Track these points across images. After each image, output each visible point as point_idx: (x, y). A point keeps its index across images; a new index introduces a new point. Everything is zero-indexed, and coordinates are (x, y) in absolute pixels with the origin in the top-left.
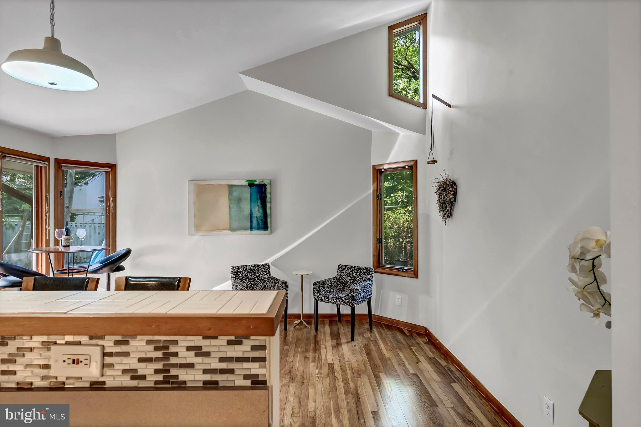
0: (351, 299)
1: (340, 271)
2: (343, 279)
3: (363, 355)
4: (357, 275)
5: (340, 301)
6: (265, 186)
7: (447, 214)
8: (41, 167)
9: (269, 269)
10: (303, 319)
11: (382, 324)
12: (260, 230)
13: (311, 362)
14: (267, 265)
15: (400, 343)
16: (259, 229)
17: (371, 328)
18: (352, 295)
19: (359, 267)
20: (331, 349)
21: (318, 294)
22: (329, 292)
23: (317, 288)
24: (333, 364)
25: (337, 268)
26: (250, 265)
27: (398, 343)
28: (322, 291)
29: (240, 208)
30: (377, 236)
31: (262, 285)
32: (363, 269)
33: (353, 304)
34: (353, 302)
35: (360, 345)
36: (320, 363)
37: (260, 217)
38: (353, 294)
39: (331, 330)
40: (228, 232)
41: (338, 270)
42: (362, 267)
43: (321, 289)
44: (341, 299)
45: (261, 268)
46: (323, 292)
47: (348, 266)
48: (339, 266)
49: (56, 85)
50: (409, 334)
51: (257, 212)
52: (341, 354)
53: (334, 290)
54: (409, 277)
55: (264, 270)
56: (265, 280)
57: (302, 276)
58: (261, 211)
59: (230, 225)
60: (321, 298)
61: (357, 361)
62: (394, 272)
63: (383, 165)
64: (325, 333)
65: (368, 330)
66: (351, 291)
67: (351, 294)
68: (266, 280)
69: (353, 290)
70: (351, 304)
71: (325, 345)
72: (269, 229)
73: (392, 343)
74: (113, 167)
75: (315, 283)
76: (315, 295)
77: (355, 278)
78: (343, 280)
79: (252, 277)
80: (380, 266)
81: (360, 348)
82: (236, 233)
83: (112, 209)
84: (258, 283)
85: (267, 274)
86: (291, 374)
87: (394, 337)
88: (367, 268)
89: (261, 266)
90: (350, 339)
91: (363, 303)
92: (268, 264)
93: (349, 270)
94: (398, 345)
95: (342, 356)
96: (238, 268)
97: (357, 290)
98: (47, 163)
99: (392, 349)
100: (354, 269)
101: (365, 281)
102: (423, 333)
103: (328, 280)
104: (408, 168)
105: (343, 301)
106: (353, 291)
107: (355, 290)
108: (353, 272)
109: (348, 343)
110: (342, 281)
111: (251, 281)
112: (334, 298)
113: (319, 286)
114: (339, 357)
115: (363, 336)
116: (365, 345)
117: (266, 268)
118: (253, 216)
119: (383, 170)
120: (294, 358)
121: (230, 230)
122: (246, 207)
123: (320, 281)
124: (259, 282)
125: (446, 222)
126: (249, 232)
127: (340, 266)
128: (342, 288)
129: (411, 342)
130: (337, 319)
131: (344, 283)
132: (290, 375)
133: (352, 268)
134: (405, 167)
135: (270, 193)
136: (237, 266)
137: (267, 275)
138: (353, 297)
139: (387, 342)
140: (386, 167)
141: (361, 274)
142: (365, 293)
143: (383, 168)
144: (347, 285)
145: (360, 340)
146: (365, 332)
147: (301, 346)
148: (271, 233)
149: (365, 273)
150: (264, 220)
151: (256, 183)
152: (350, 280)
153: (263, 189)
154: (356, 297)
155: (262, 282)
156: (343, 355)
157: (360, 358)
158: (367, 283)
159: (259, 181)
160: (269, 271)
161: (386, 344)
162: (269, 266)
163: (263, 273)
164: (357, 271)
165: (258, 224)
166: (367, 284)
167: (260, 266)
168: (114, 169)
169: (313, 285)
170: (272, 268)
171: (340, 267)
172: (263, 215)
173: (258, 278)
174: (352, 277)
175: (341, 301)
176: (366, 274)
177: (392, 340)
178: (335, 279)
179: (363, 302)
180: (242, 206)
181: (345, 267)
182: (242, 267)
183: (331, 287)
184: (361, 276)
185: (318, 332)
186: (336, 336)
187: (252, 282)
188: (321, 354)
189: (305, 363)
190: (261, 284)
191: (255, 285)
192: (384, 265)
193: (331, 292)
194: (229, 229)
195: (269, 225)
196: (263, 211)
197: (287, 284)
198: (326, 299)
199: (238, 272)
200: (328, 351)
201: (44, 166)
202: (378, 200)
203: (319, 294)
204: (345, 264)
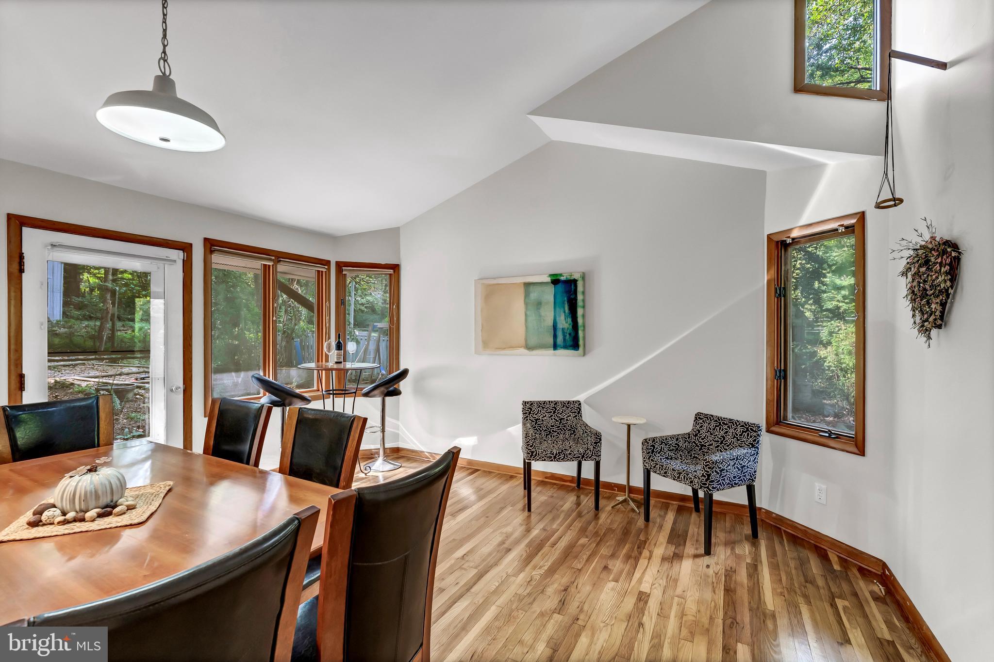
0: (705, 478)
1: (698, 424)
2: (702, 439)
3: (717, 591)
4: (729, 435)
5: (684, 477)
6: (575, 282)
7: (931, 319)
8: (322, 271)
9: (580, 410)
10: (629, 496)
11: (783, 532)
12: (568, 349)
13: (610, 579)
14: (576, 403)
15: (811, 583)
16: (565, 347)
17: (755, 535)
18: (706, 471)
19: (733, 420)
20: (660, 562)
21: (649, 459)
22: (671, 459)
23: (648, 449)
24: (649, 596)
25: (693, 419)
26: (549, 402)
27: (806, 582)
28: (659, 455)
29: (540, 316)
30: (776, 365)
31: (567, 433)
32: (740, 424)
33: (707, 487)
34: (709, 484)
35: (718, 567)
36: (627, 585)
37: (568, 329)
38: (708, 470)
39: (674, 523)
40: (523, 351)
41: (694, 421)
42: (738, 422)
43: (656, 452)
44: (688, 475)
45: (566, 406)
46: (658, 457)
47: (712, 416)
48: (696, 415)
49: (169, 141)
50: (841, 566)
51: (564, 323)
52: (673, 577)
53: (681, 456)
54: (843, 450)
55: (572, 410)
56: (571, 426)
57: (629, 426)
58: (569, 320)
59: (526, 340)
60: (654, 467)
61: (699, 602)
62: (809, 437)
63: (790, 230)
64: (661, 527)
65: (747, 538)
66: (704, 464)
67: (704, 468)
68: (573, 426)
69: (709, 462)
70: (705, 488)
71: (650, 552)
72: (581, 349)
73: (791, 579)
74: (396, 268)
75: (646, 440)
76: (645, 461)
77: (724, 439)
78: (701, 441)
79: (552, 419)
80: (780, 422)
81: (716, 574)
82: (535, 352)
83: (395, 319)
84: (561, 429)
85: (576, 416)
86: (566, 595)
87: (802, 564)
88: (748, 423)
89: (567, 404)
90: (702, 551)
91: (733, 488)
92: (579, 402)
93: (713, 424)
94: (805, 587)
95: (673, 581)
96: (532, 404)
97: (717, 462)
98: (326, 267)
99: (786, 592)
100: (723, 423)
101: (742, 446)
102: (878, 573)
103: (672, 437)
104: (843, 230)
105: (690, 479)
106: (708, 465)
107: (713, 463)
108: (720, 428)
109: (696, 556)
110: (699, 442)
111: (549, 425)
112: (675, 471)
113: (653, 446)
114: (667, 582)
115: (733, 549)
116: (729, 569)
117: (575, 408)
118: (557, 327)
119: (789, 241)
120: (585, 565)
121: (527, 348)
122: (548, 314)
123: (656, 438)
124: (563, 428)
125: (929, 338)
126: (551, 351)
127: (698, 415)
128: (699, 454)
129: (838, 587)
130: (693, 506)
131: (702, 446)
132: (562, 596)
133: (719, 420)
134: (837, 230)
135: (583, 293)
136: (531, 402)
137: (576, 419)
138: (709, 476)
139: (780, 575)
140: (795, 234)
141: (736, 433)
142: (739, 470)
143: (789, 237)
144: (708, 449)
145: (722, 557)
146: (740, 542)
147: (608, 544)
148: (584, 354)
149: (743, 432)
150: (573, 334)
151: (562, 278)
152: (715, 441)
153: (573, 287)
154: (714, 476)
155: (567, 429)
156: (676, 581)
157: (708, 595)
158: (746, 451)
159: (566, 275)
160: (579, 413)
161: (777, 579)
162: (580, 404)
163: (570, 415)
164: (729, 427)
165: (564, 339)
166: (745, 455)
167: (565, 404)
168: (397, 271)
169: (642, 444)
170: (585, 409)
171: (699, 417)
172: (573, 326)
173: (561, 422)
174: (718, 437)
175: (687, 479)
176: (746, 435)
177: (794, 572)
178: (687, 437)
179: (732, 486)
180: (543, 314)
181: (707, 418)
182: (537, 403)
183: (677, 449)
184: (735, 437)
185: (651, 524)
186: (677, 538)
187: (552, 426)
188: (635, 569)
189: (599, 578)
190: (565, 431)
191: (556, 432)
192: (791, 421)
193: (676, 459)
194: (524, 347)
195: (581, 342)
196: (573, 321)
197: (599, 436)
198: (662, 470)
199: (531, 409)
200: (651, 565)
201: (324, 270)
202: (778, 298)
203: (652, 460)
204: (706, 413)
